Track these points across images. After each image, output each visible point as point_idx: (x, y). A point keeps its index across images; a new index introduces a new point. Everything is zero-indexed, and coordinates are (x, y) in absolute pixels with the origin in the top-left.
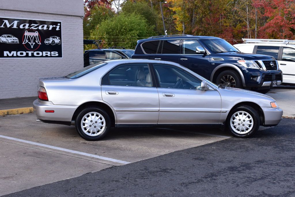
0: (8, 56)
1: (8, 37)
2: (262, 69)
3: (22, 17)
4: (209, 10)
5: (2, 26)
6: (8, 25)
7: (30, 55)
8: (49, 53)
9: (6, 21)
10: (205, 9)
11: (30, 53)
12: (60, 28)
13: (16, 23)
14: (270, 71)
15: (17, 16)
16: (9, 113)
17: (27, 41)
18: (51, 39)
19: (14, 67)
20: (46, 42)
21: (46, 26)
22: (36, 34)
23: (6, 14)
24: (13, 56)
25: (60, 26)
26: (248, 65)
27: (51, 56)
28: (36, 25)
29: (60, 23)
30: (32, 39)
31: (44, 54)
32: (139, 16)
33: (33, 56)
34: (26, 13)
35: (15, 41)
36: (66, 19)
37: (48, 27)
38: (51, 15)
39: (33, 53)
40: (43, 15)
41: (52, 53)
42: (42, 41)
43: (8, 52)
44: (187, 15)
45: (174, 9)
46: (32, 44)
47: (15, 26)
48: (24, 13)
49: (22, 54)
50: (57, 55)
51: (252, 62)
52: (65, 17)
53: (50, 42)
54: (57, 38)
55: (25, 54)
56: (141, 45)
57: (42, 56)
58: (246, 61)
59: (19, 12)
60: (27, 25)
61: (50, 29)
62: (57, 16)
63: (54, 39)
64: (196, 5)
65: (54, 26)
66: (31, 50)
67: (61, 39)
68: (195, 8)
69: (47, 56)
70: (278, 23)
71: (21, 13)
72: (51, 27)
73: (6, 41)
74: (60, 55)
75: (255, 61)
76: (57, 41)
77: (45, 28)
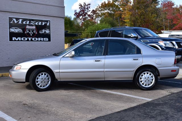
0: (15, 40)
1: (16, 29)
2: (175, 47)
3: (25, 17)
4: (144, 21)
5: (12, 22)
6: (16, 22)
7: (30, 40)
8: (42, 39)
9: (15, 20)
10: (142, 20)
11: (30, 39)
12: (50, 24)
13: (21, 20)
14: (180, 48)
15: (22, 16)
16: (3, 76)
17: (28, 31)
18: (44, 31)
19: (19, 47)
20: (40, 32)
21: (40, 23)
22: (34, 27)
23: (14, 15)
24: (18, 40)
25: (50, 23)
26: (165, 44)
27: (44, 41)
28: (34, 22)
29: (50, 21)
30: (31, 30)
31: (39, 39)
32: (107, 24)
33: (32, 40)
34: (28, 15)
35: (20, 31)
36: (53, 19)
37: (42, 23)
38: (44, 16)
39: (32, 39)
40: (38, 16)
41: (44, 39)
42: (38, 32)
43: (15, 38)
44: (132, 23)
45: (126, 21)
46: (31, 33)
47: (20, 22)
48: (26, 15)
49: (24, 39)
50: (48, 40)
51: (168, 42)
52: (53, 17)
53: (43, 32)
54: (48, 30)
55: (26, 39)
56: (98, 34)
57: (38, 41)
58: (164, 42)
59: (23, 14)
60: (28, 22)
61: (43, 24)
62: (48, 17)
63: (45, 31)
64: (137, 18)
65: (46, 23)
66: (30, 37)
67: (50, 30)
68: (136, 20)
69: (41, 41)
70: (180, 27)
71: (24, 14)
72: (44, 23)
73: (14, 31)
74: (49, 40)
75: (170, 42)
76: (47, 32)
77: (40, 24)
